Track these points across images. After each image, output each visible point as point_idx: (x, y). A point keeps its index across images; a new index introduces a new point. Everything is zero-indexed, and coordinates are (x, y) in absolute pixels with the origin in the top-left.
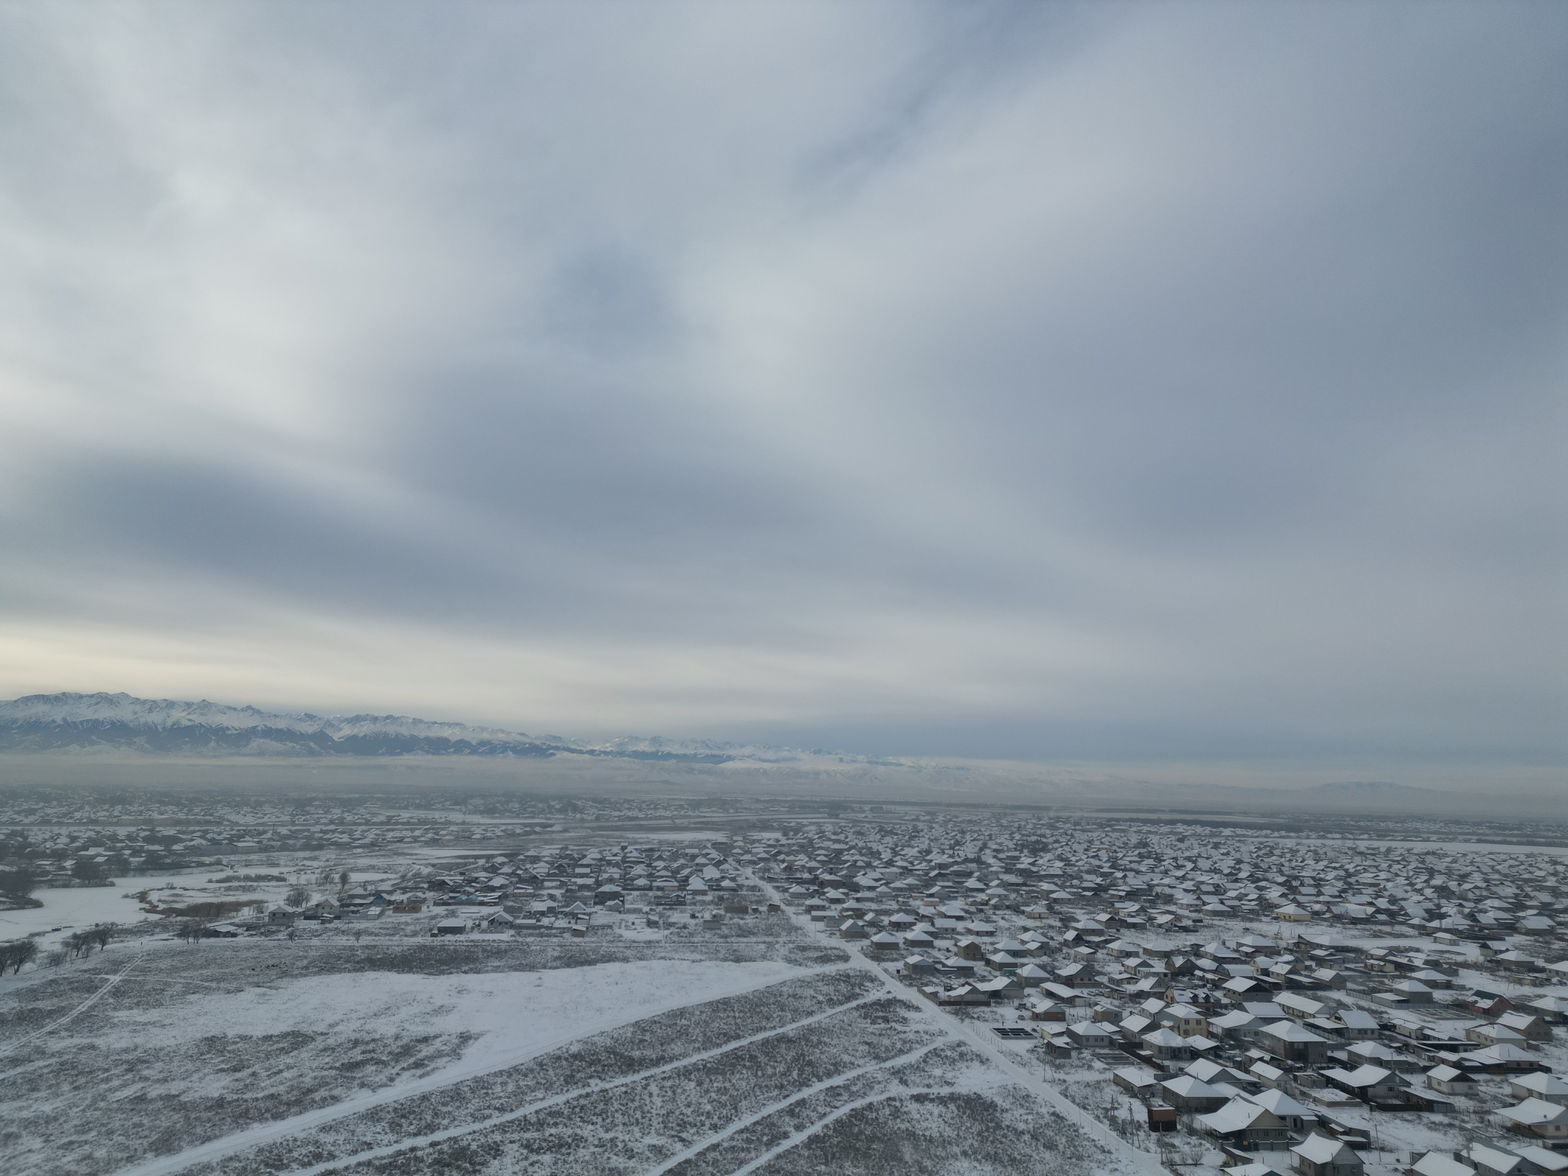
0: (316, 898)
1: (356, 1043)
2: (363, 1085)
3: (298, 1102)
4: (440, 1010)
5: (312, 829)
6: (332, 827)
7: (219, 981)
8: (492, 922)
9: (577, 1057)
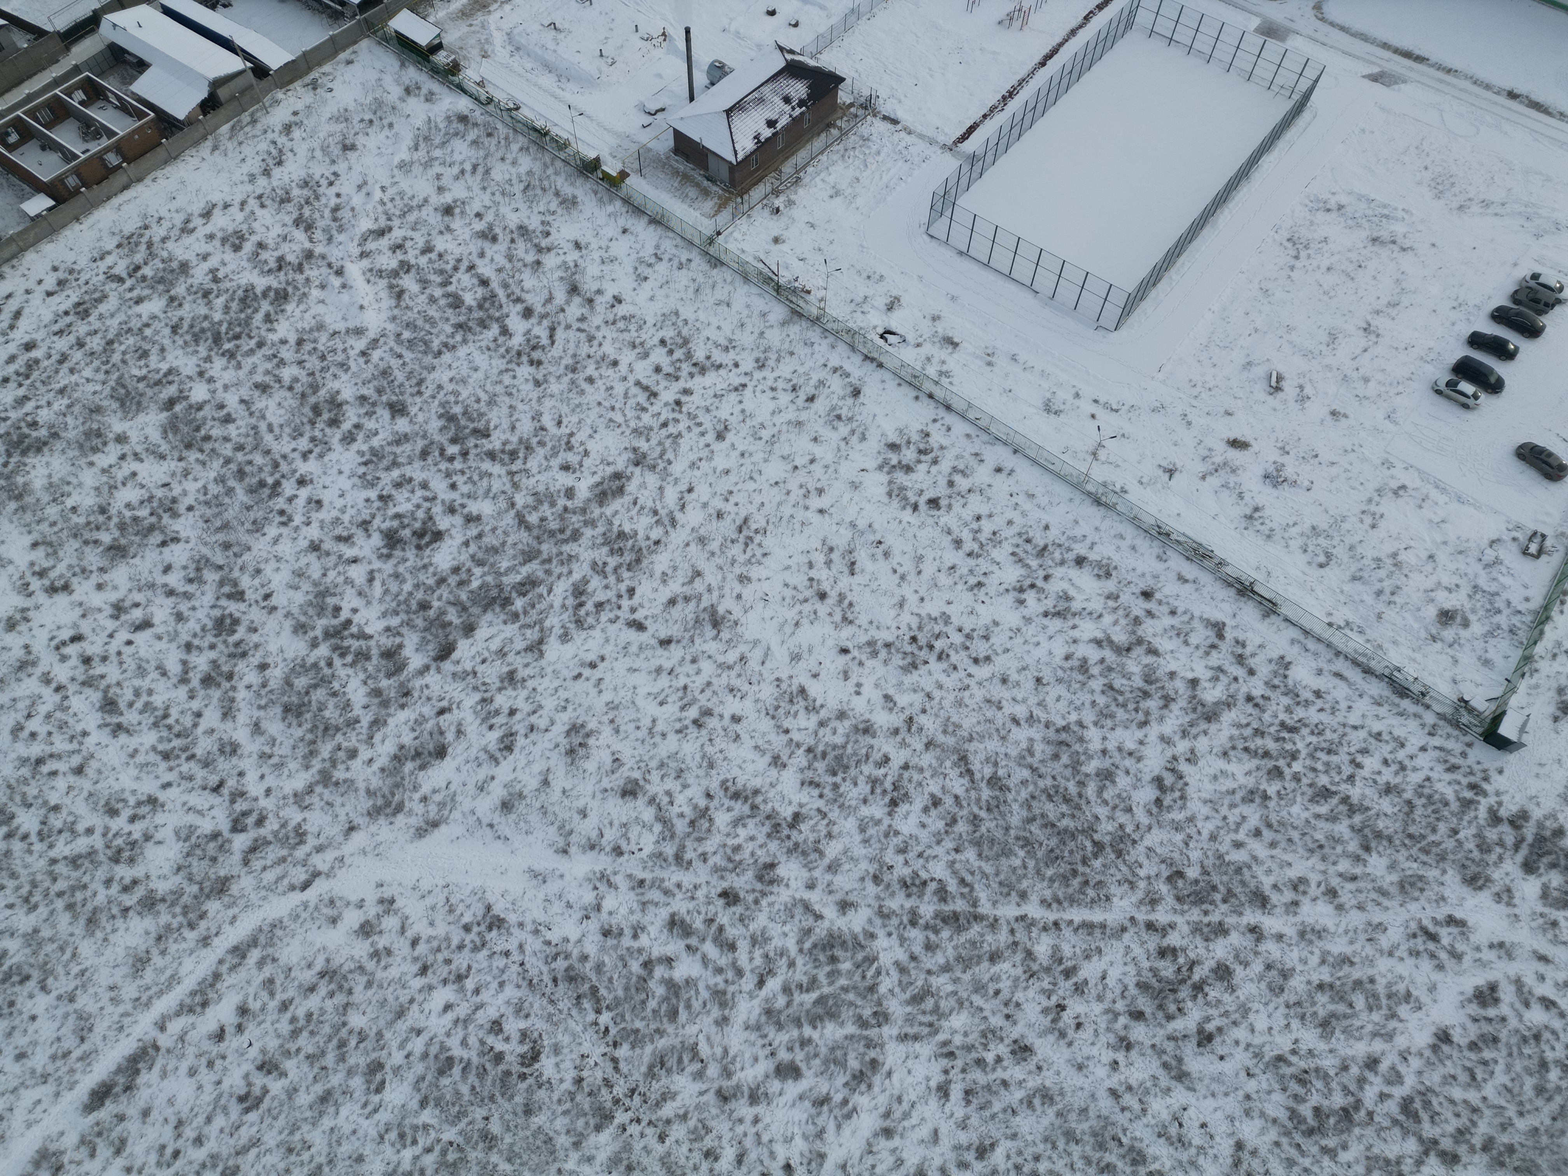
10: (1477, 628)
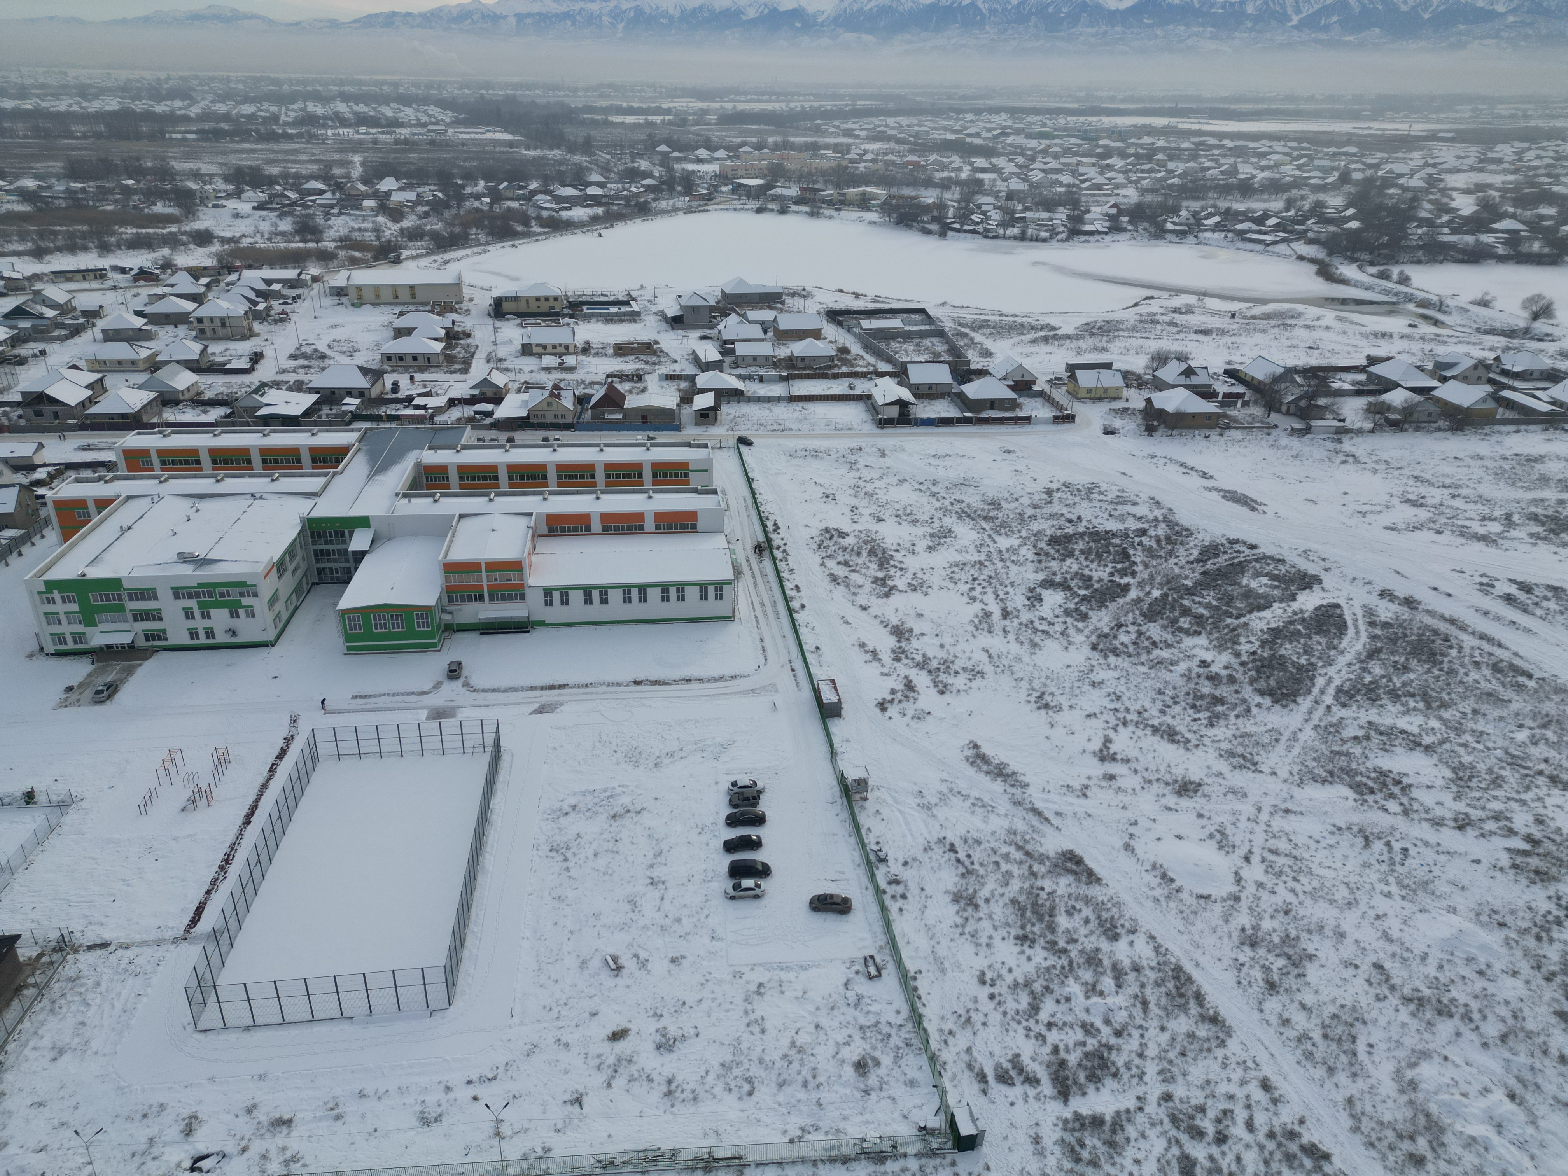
10: (886, 1060)
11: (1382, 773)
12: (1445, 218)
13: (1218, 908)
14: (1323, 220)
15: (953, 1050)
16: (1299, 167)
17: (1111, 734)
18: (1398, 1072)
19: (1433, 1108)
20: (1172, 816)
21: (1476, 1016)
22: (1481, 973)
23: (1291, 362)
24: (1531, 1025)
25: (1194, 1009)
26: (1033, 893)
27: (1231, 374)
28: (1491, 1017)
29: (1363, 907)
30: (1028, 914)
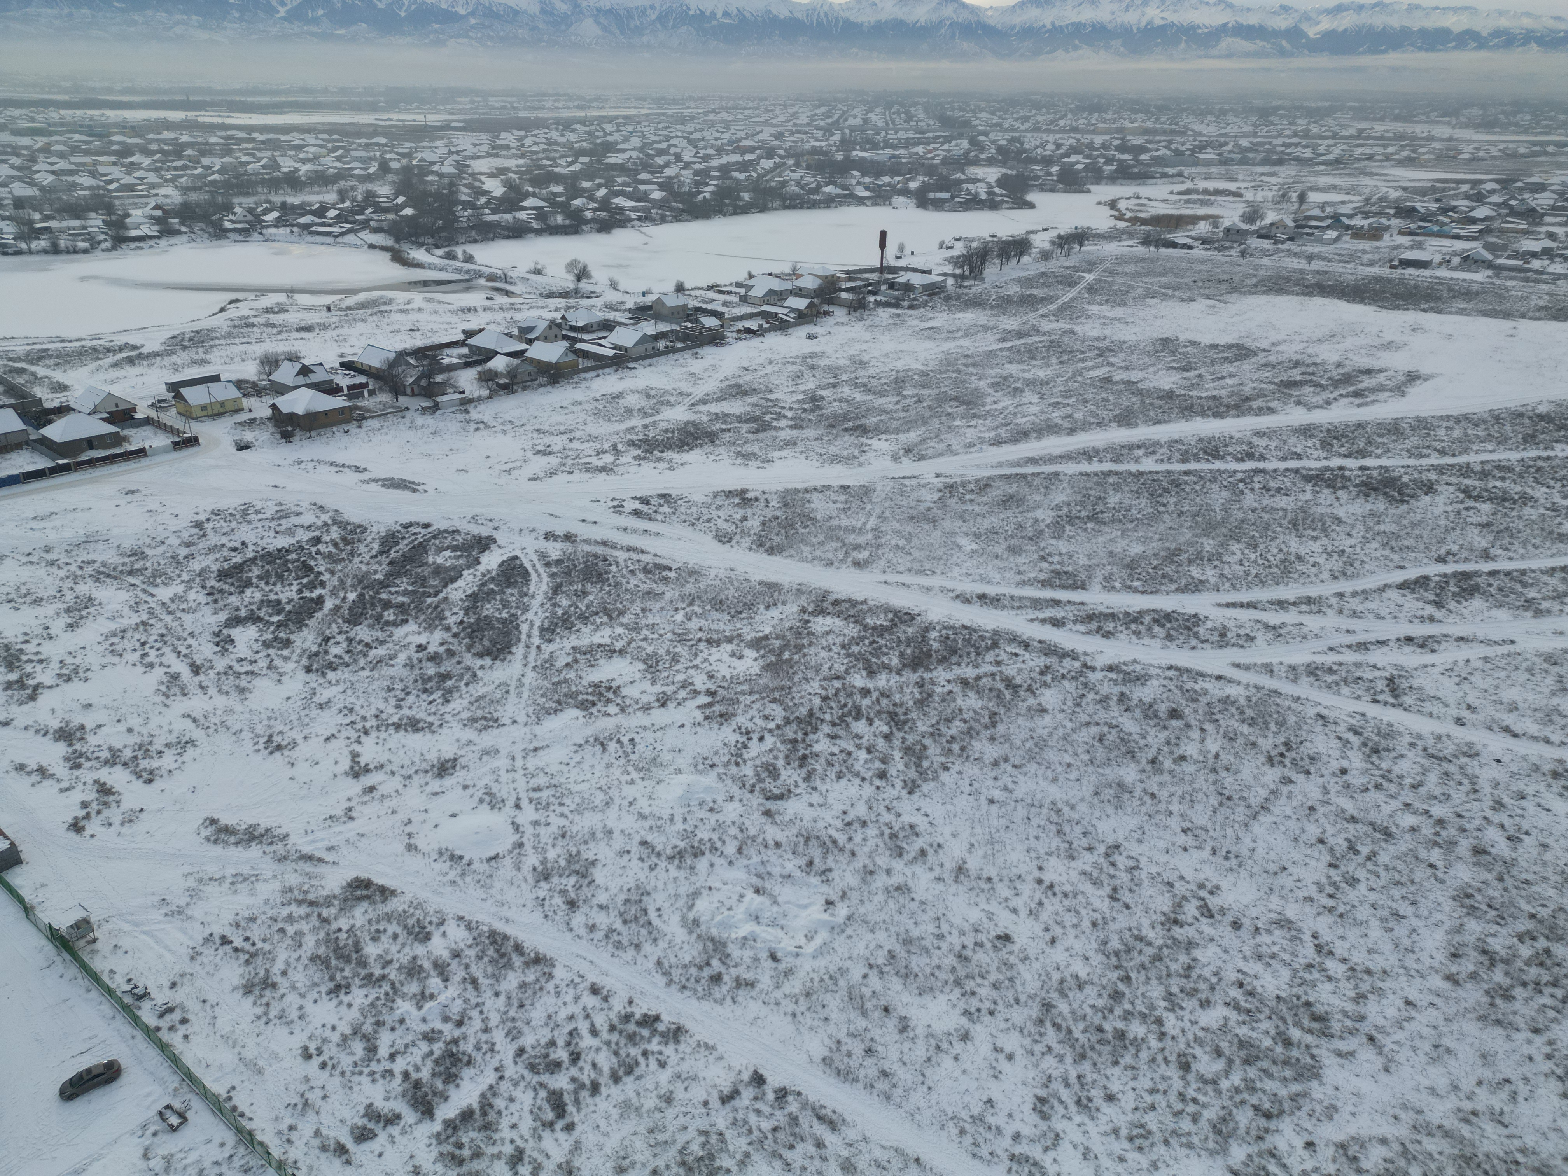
0: (1271, 217)
1: (1296, 364)
2: (1298, 403)
3: (1237, 407)
4: (1388, 346)
5: (1275, 142)
6: (1295, 140)
7: (1175, 288)
8: (1466, 259)
9: (1541, 417)
11: (596, 686)
12: (483, 200)
13: (508, 862)
14: (379, 209)
15: (299, 1143)
16: (338, 159)
17: (357, 748)
18: (684, 918)
19: (714, 932)
20: (441, 799)
21: (719, 844)
22: (711, 810)
23: (400, 347)
24: (752, 832)
25: (517, 961)
26: (332, 941)
27: (348, 366)
28: (728, 840)
29: (617, 801)
30: (334, 962)
